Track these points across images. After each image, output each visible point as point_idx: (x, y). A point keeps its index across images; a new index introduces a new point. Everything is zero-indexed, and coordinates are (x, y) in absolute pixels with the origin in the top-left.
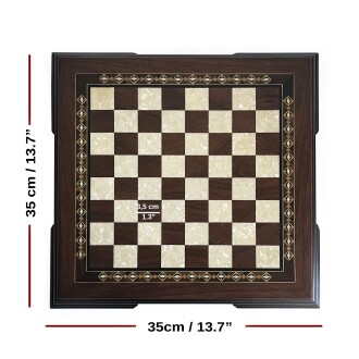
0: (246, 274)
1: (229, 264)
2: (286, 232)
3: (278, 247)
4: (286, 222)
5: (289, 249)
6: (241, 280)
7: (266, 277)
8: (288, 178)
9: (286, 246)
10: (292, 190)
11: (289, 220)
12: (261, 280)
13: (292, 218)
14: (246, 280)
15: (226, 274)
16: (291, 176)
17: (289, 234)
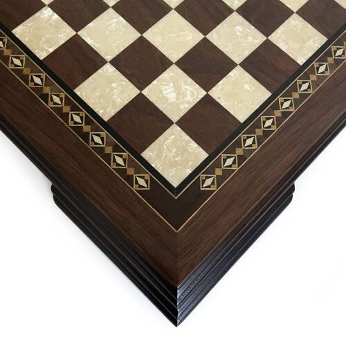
0: (116, 149)
1: (106, 113)
2: (238, 144)
3: (204, 155)
4: (252, 131)
5: (219, 172)
6: (100, 150)
7: (142, 182)
8: (313, 78)
9: (218, 165)
10: (303, 96)
11: (259, 132)
12: (130, 179)
13: (267, 134)
14: (108, 157)
15: (88, 122)
16: (320, 78)
17: (239, 152)
